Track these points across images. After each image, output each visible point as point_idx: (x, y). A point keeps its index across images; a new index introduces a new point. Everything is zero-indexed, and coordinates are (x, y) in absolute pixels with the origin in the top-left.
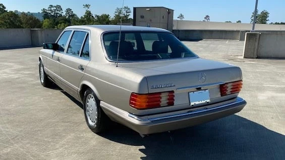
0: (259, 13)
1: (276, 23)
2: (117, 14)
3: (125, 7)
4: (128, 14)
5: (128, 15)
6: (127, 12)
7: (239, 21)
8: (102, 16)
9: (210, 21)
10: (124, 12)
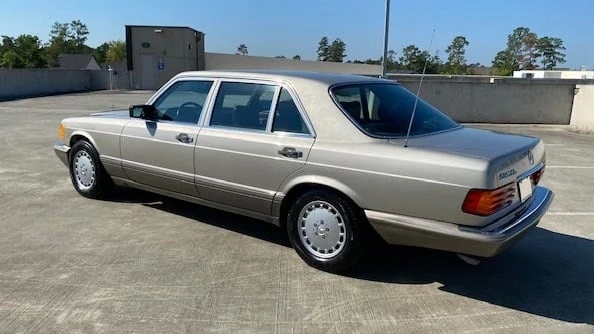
0: (330, 43)
1: (356, 62)
2: (57, 35)
3: (74, 22)
4: (81, 37)
5: (83, 39)
6: (79, 33)
7: (297, 57)
8: (21, 39)
9: (249, 54)
10: (72, 32)
